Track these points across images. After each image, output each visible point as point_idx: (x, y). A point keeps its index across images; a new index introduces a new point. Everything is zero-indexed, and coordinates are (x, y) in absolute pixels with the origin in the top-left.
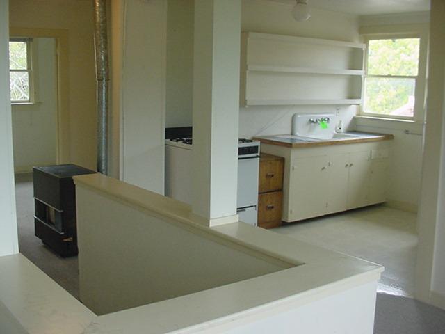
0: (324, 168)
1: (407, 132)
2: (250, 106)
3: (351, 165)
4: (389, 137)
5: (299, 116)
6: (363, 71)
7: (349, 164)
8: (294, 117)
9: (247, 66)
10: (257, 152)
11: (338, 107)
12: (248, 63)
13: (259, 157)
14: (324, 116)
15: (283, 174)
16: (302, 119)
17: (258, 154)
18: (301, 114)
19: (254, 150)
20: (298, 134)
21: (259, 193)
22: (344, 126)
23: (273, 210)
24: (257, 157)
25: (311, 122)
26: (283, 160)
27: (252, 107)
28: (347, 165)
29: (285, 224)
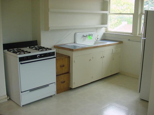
0: (90, 60)
1: (129, 40)
2: (51, 30)
3: (104, 57)
4: (121, 42)
5: (78, 34)
6: (108, 11)
7: (103, 57)
8: (75, 34)
9: (49, 9)
10: (54, 55)
11: (97, 29)
12: (49, 8)
13: (56, 58)
14: (90, 33)
15: (69, 64)
16: (79, 35)
17: (55, 56)
18: (79, 33)
19: (53, 54)
20: (77, 42)
21: (56, 76)
22: (100, 37)
23: (65, 83)
24: (54, 58)
25: (84, 36)
26: (69, 57)
27: (53, 30)
28: (101, 57)
29: (71, 89)
